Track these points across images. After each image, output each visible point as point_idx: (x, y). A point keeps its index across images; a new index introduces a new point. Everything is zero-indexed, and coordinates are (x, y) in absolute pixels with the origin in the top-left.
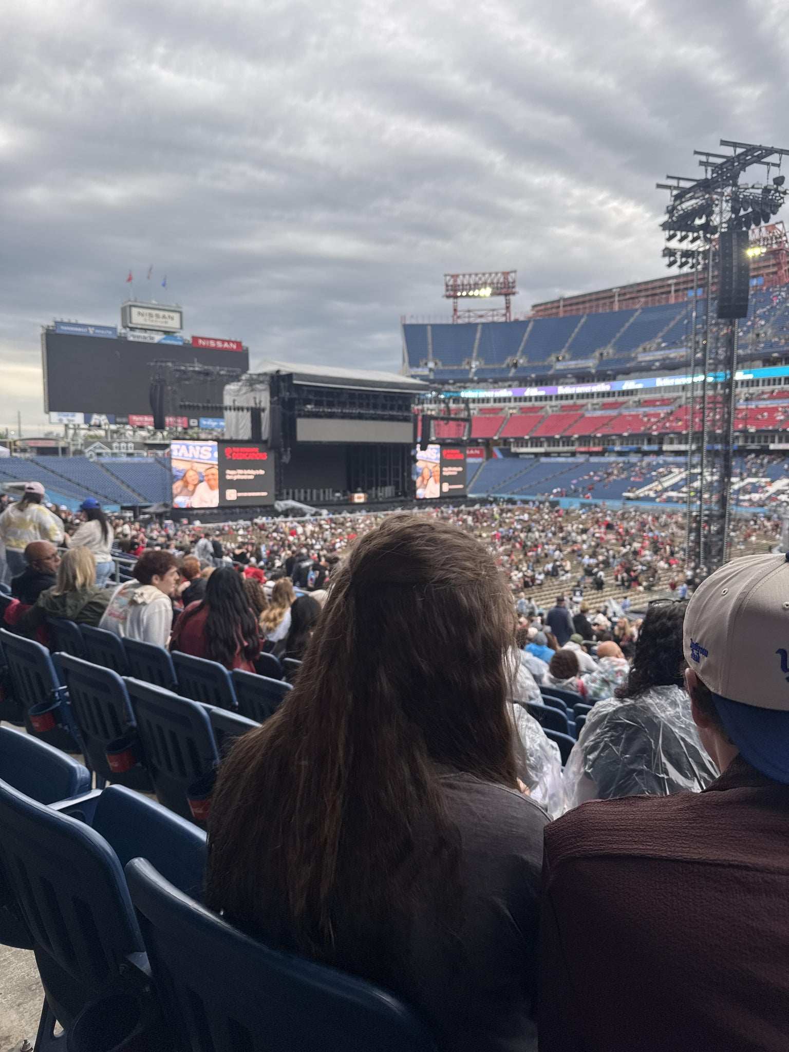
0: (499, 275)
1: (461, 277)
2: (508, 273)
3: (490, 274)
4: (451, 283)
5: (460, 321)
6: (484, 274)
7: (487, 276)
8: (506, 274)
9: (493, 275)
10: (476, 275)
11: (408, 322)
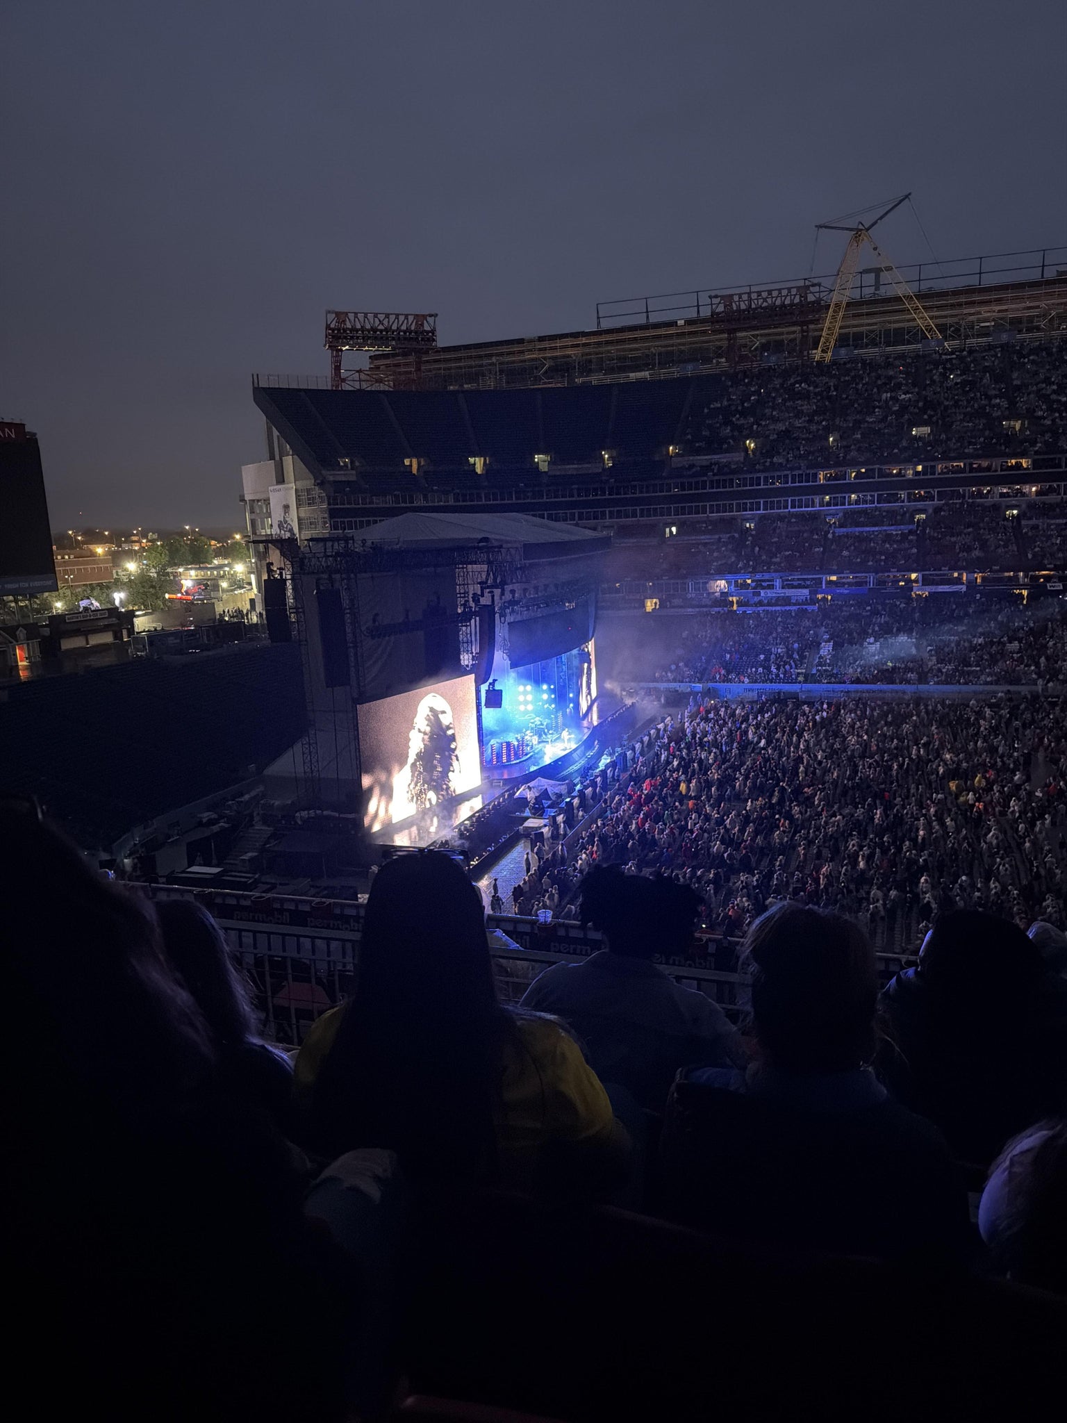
0: (411, 318)
1: (351, 316)
2: (424, 317)
3: (397, 316)
4: (332, 326)
5: (346, 387)
6: (387, 316)
7: (392, 318)
8: (420, 318)
9: (402, 318)
10: (376, 315)
11: (263, 384)
